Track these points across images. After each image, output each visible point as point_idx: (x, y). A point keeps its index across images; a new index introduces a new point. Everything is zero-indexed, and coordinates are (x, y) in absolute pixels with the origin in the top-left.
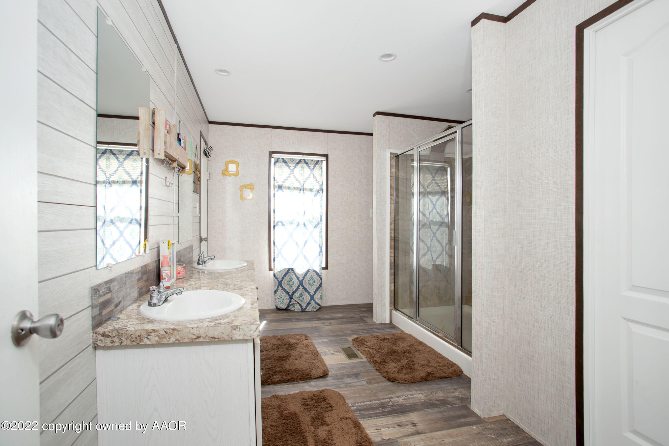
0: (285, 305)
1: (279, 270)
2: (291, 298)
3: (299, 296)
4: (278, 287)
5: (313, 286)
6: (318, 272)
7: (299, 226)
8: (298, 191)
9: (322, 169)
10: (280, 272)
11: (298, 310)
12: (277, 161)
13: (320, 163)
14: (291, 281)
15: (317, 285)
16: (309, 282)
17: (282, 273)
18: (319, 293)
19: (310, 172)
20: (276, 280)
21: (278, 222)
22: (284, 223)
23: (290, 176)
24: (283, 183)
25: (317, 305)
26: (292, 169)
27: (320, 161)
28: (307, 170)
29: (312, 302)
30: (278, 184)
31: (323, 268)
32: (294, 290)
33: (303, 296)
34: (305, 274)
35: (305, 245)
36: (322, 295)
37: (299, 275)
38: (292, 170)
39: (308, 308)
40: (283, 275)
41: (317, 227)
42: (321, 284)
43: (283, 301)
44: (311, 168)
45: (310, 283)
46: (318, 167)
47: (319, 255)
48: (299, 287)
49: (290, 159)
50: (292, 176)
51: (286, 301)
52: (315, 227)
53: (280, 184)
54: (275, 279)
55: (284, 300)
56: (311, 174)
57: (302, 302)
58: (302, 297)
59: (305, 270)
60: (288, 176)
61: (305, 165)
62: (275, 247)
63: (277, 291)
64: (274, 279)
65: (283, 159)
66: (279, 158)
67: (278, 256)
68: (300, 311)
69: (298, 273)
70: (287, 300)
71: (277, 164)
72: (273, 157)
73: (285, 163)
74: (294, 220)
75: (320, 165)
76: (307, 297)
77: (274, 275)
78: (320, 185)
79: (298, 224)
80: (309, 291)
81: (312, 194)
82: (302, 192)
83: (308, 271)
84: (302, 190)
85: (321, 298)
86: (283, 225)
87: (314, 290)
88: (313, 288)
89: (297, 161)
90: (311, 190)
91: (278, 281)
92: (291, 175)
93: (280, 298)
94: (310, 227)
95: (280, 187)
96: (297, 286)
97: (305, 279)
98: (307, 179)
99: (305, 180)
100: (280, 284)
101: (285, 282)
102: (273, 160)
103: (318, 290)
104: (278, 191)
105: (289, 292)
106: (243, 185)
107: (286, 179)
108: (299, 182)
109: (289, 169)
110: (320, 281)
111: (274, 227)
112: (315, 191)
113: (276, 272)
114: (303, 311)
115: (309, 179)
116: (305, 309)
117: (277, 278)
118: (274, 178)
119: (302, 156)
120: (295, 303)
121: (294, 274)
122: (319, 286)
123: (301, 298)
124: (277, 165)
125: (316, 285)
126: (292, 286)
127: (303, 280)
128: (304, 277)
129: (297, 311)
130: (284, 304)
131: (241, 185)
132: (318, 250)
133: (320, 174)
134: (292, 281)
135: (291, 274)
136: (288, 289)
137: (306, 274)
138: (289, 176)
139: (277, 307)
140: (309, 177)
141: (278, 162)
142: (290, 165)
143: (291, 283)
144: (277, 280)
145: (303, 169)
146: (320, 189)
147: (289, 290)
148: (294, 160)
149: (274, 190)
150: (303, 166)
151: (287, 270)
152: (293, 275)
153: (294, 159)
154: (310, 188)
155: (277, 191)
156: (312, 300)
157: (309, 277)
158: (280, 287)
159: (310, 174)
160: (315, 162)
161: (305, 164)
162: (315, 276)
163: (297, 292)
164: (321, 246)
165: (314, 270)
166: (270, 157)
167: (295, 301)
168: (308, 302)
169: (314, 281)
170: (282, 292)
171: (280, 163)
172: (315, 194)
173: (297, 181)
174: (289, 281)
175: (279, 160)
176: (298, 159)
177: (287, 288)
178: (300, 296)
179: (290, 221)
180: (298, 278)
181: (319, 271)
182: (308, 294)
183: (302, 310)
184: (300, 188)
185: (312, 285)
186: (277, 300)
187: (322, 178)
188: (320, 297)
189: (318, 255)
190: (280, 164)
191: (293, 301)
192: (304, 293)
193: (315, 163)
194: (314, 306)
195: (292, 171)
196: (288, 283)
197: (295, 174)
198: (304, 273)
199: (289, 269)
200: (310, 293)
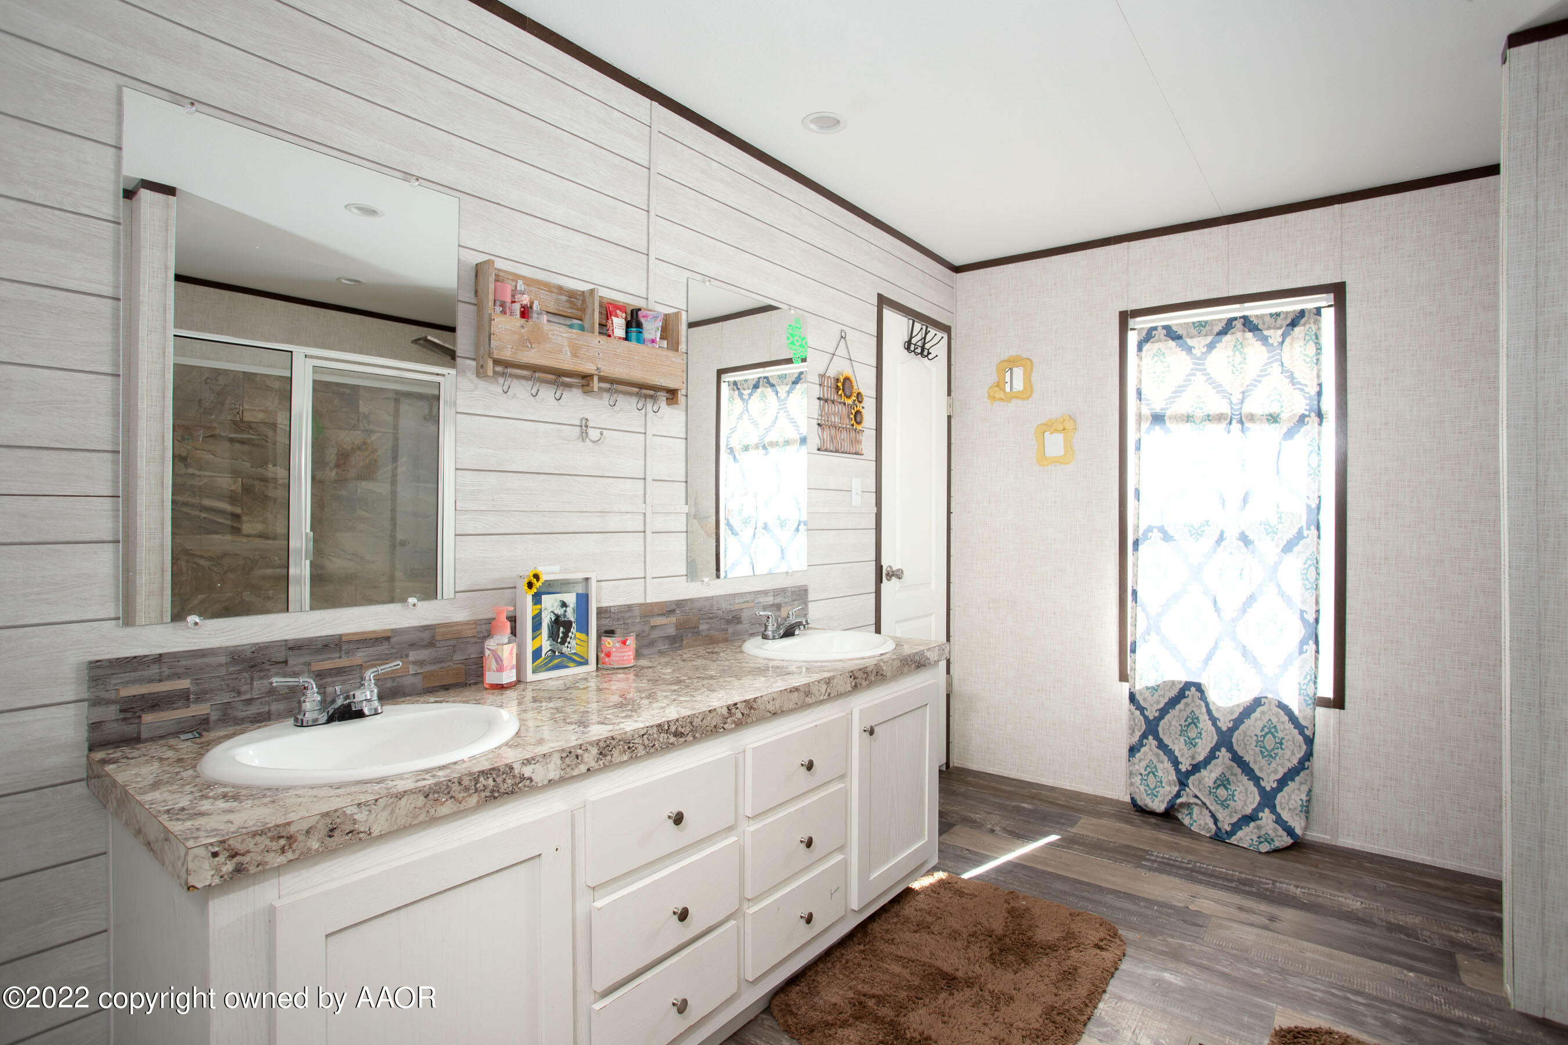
0: (1163, 802)
1: (1151, 684)
2: (1183, 784)
3: (1214, 783)
4: (1144, 736)
5: (1274, 758)
6: (1296, 712)
7: (1223, 543)
8: (1223, 425)
9: (1317, 337)
10: (1155, 689)
11: (1204, 829)
12: (1148, 336)
13: (1309, 318)
14: (1193, 725)
15: (1291, 757)
16: (1257, 742)
17: (1160, 692)
18: (1299, 790)
19: (1266, 355)
20: (1138, 713)
21: (1150, 529)
22: (1171, 532)
23: (1192, 378)
24: (1167, 404)
25: (1285, 834)
26: (1199, 355)
27: (1310, 311)
28: (1254, 350)
29: (1266, 815)
30: (1150, 409)
31: (1324, 703)
32: (1201, 758)
33: (1233, 787)
34: (1241, 709)
35: (1244, 611)
36: (1308, 801)
37: (1218, 709)
38: (1198, 359)
39: (1240, 834)
40: (1166, 700)
41: (1295, 549)
42: (1309, 755)
43: (1155, 788)
44: (1270, 341)
45: (1264, 747)
46: (1302, 335)
47: (1301, 652)
48: (1217, 753)
49: (1193, 323)
50: (1199, 378)
51: (1167, 788)
52: (1288, 548)
53: (1158, 409)
54: (1133, 708)
55: (1161, 782)
56: (1272, 362)
57: (1218, 807)
58: (1227, 789)
59: (1245, 698)
60: (1186, 381)
61: (1249, 335)
62: (1139, 609)
63: (1139, 751)
64: (1130, 710)
65: (1167, 328)
66: (1155, 328)
67: (1147, 637)
68: (1208, 835)
69: (1214, 703)
70: (1170, 785)
71: (1147, 347)
72: (1132, 329)
73: (1173, 339)
74: (1207, 522)
75: (1307, 326)
76: (1246, 797)
77: (1132, 697)
78: (1310, 398)
79: (1221, 538)
80: (1258, 773)
81: (1275, 432)
82: (1236, 426)
83: (1257, 702)
84: (1234, 422)
85: (1307, 809)
86: (1167, 537)
87: (1279, 776)
88: (1274, 765)
89: (1218, 328)
90: (1273, 419)
91: (1146, 717)
92: (1195, 375)
93: (1148, 775)
94: (1269, 548)
95: (1158, 419)
96: (1212, 745)
97: (1242, 727)
98: (1255, 380)
99: (1251, 385)
100: (1151, 728)
101: (1170, 725)
102: (1133, 338)
103: (1293, 780)
104: (1152, 432)
105: (1180, 759)
106: (1043, 422)
107: (1179, 391)
108: (1228, 396)
109: (1188, 358)
110: (1300, 746)
111: (1136, 543)
112: (1289, 420)
113: (1138, 687)
114: (1219, 837)
115: (1264, 379)
116: (1227, 832)
117: (1141, 709)
118: (1139, 393)
119: (1237, 306)
120: (1196, 804)
121: (1203, 704)
122: (1299, 763)
123: (1222, 792)
124: (1148, 350)
125: (1286, 757)
126: (1196, 744)
127: (1232, 730)
128: (1238, 722)
129: (1197, 830)
130: (1160, 798)
131: (1039, 423)
132: (1297, 631)
133: (1308, 360)
134: (1196, 727)
135: (1193, 701)
136: (1180, 751)
137: (1248, 711)
138: (1190, 380)
139: (1133, 800)
140: (1264, 373)
141: (1152, 340)
142: (1190, 342)
143: (1192, 734)
144: (1142, 714)
145: (1238, 350)
146: (1307, 413)
147: (1183, 755)
148: (1205, 327)
149: (1139, 430)
150: (1240, 339)
151: (1181, 686)
152: (1199, 707)
153: (1206, 322)
154: (1268, 412)
155: (1149, 433)
156: (1267, 810)
157: (1260, 724)
158: (1150, 737)
159: (1266, 364)
160: (1286, 318)
161: (1250, 331)
162: (1283, 723)
163: (1208, 767)
164: (1311, 617)
165: (1279, 702)
166: (1123, 328)
167: (1196, 797)
168: (1248, 811)
169: (1281, 743)
170: (1157, 755)
171: (1159, 341)
172: (1285, 430)
173: (1217, 392)
174: (1188, 726)
175: (1154, 333)
176: (1220, 320)
177: (1178, 747)
178: (1219, 782)
179: (1192, 526)
180: (1214, 720)
181: (1300, 711)
182: (1251, 783)
183: (1216, 834)
184: (1230, 413)
185: (1270, 755)
186: (1137, 780)
187: (1319, 370)
188: (1302, 806)
189: (1297, 650)
190: (1157, 345)
191: (1188, 795)
192: (1236, 775)
193: (1289, 321)
194: (1270, 832)
195: (1199, 363)
196: (1182, 731)
197: (1208, 371)
198: (1238, 706)
199: (1188, 685)
200: (1262, 784)
